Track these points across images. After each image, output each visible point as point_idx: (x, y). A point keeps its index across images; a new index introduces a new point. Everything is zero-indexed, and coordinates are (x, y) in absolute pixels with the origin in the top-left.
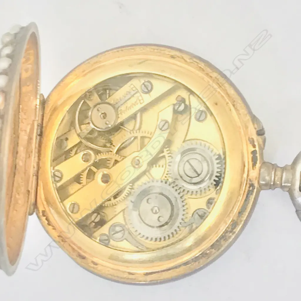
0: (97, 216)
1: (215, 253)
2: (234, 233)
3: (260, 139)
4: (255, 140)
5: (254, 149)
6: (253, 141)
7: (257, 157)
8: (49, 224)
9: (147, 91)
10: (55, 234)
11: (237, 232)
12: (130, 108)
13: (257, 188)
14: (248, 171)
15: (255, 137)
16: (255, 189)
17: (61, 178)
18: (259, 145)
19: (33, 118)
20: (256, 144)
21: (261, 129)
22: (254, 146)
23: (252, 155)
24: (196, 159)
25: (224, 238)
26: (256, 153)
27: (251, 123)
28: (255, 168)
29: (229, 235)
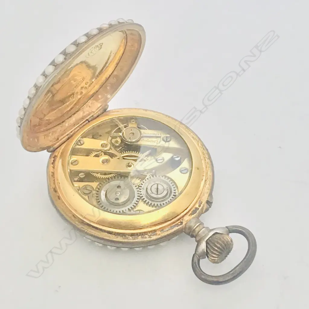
0: (84, 175)
1: (130, 239)
2: (151, 237)
3: (206, 206)
4: (203, 203)
5: (199, 207)
6: (201, 203)
7: (197, 212)
8: (53, 163)
9: (165, 140)
10: (51, 170)
11: (152, 239)
12: (149, 141)
13: (183, 226)
14: (185, 214)
15: (204, 202)
16: (181, 225)
17: (81, 145)
18: (202, 208)
19: (94, 110)
20: (202, 205)
21: (211, 202)
22: (200, 206)
23: (194, 209)
24: (163, 186)
25: (143, 236)
26: (198, 210)
27: (207, 195)
28: (191, 216)
29: (146, 237)
